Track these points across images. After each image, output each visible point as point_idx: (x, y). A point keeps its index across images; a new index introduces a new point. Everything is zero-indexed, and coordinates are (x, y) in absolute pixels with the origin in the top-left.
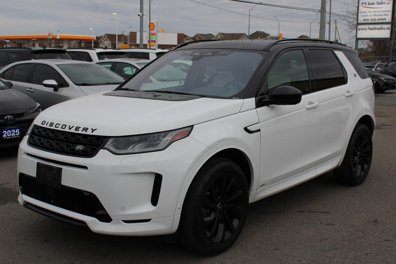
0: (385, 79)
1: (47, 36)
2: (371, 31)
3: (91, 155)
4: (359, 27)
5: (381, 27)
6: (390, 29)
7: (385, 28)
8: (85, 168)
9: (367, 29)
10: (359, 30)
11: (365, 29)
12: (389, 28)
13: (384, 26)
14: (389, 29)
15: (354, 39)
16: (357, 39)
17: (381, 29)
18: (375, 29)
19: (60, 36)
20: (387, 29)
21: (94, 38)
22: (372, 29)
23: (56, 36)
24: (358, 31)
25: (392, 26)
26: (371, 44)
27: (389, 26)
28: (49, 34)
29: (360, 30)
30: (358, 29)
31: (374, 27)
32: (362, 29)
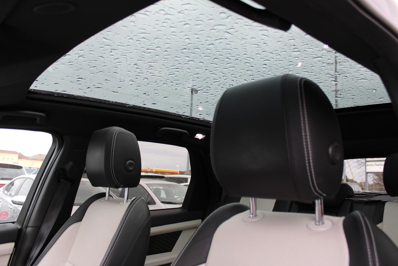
1: (147, 169)
10: (368, 165)
11: (372, 165)
15: (364, 173)
16: (367, 173)
19: (155, 170)
21: (178, 171)
23: (153, 170)
24: (367, 167)
26: (376, 177)
28: (149, 168)
32: (370, 165)
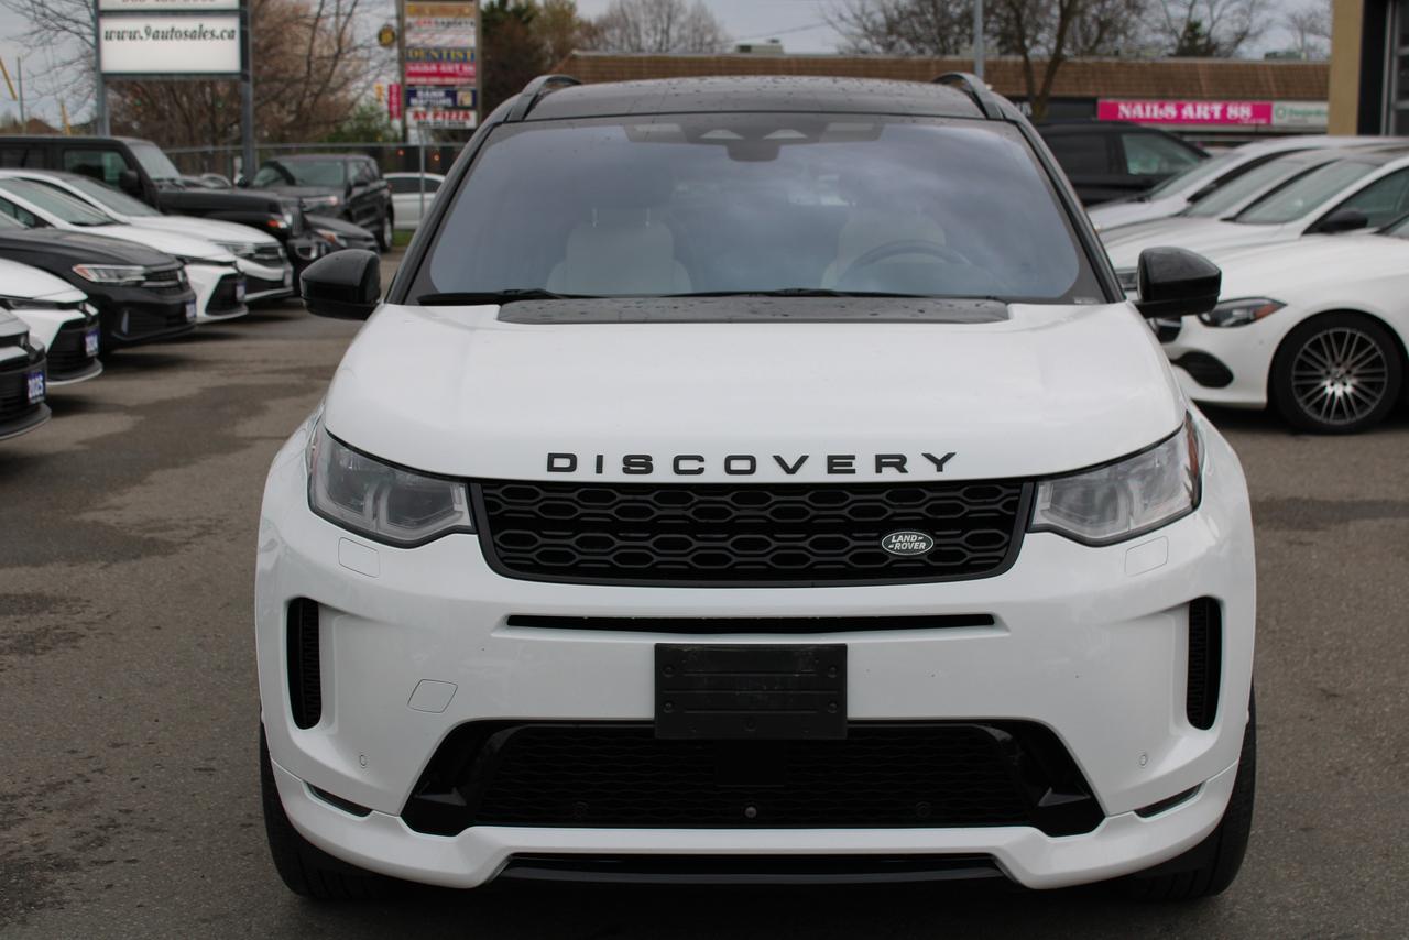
0: (340, 237)
2: (160, 42)
3: (994, 565)
4: (108, 25)
5: (201, 26)
6: (237, 35)
7: (218, 33)
8: (985, 620)
9: (143, 34)
10: (109, 36)
11: (133, 36)
12: (233, 31)
13: (210, 24)
14: (231, 36)
15: (92, 79)
16: (105, 79)
17: (201, 34)
18: (172, 34)
20: (225, 35)
22: (165, 36)
24: (106, 44)
25: (243, 23)
27: (233, 24)
29: (111, 38)
30: (103, 35)
31: (170, 29)
32: (120, 36)
